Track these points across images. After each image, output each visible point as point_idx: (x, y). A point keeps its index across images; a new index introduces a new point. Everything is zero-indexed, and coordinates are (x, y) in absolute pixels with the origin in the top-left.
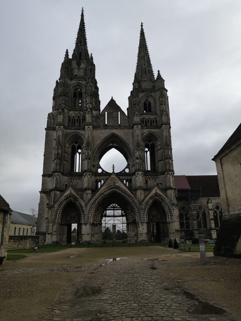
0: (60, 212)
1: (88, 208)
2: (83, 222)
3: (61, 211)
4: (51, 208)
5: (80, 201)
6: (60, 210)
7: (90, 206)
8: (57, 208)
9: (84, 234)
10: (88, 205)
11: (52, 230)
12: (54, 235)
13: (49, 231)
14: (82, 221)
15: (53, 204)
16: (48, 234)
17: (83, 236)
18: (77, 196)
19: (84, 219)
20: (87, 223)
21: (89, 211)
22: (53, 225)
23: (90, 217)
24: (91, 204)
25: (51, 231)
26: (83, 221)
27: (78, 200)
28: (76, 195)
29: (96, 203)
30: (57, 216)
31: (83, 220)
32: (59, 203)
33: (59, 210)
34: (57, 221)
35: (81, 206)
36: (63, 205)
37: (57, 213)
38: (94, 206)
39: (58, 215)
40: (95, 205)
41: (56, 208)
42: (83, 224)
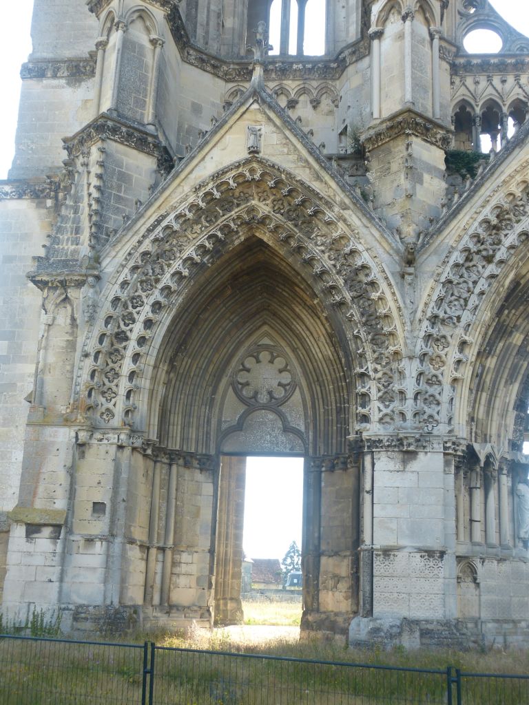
0: (148, 324)
1: (428, 290)
2: (373, 430)
3: (166, 319)
4: (64, 285)
5: (341, 228)
6: (157, 306)
7: (447, 272)
8: (125, 284)
9: (387, 552)
10: (430, 263)
11: (72, 493)
12: (90, 541)
13: (39, 504)
14: (365, 418)
15: (85, 249)
16: (33, 529)
17: (379, 566)
18: (316, 186)
19: (386, 398)
20: (423, 441)
21: (434, 319)
22: (81, 447)
23: (446, 381)
24: (457, 257)
25: (60, 504)
26: (375, 416)
27: (329, 215)
28: (303, 175)
29: (501, 254)
30: (127, 366)
31: (375, 408)
32: (147, 246)
33: (146, 311)
34: (119, 410)
35: (357, 276)
36: (177, 265)
37: (122, 337)
38: (482, 285)
39: (136, 357)
40: (491, 269)
41: (113, 290)
42: (375, 443)
